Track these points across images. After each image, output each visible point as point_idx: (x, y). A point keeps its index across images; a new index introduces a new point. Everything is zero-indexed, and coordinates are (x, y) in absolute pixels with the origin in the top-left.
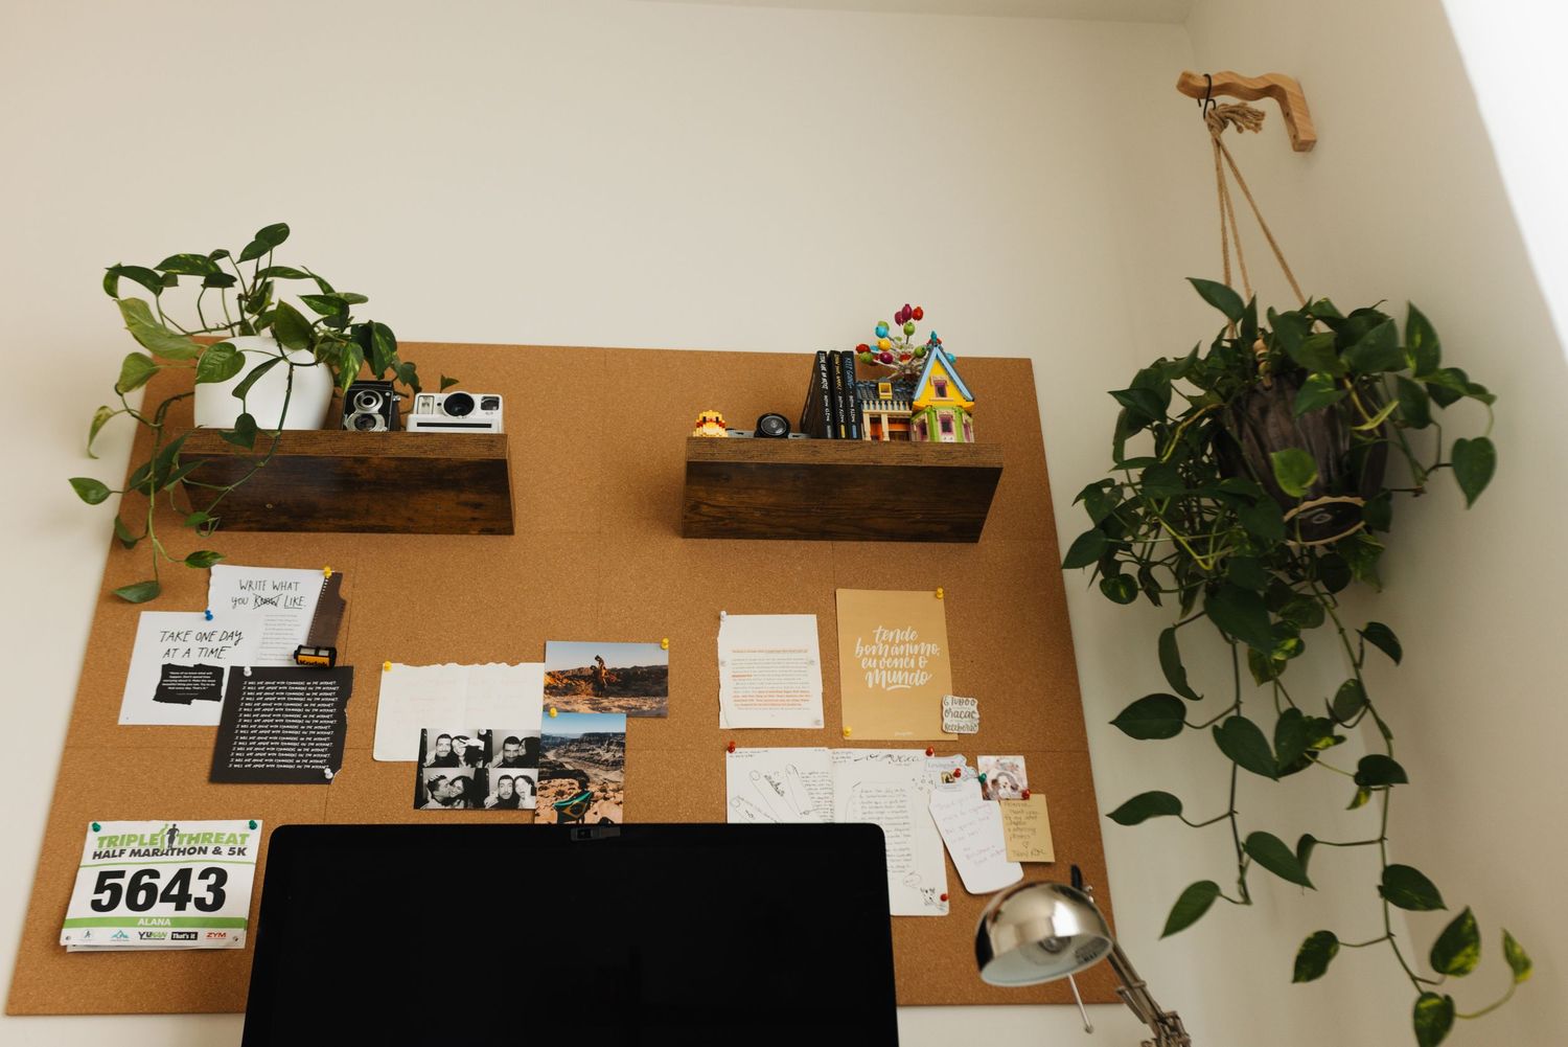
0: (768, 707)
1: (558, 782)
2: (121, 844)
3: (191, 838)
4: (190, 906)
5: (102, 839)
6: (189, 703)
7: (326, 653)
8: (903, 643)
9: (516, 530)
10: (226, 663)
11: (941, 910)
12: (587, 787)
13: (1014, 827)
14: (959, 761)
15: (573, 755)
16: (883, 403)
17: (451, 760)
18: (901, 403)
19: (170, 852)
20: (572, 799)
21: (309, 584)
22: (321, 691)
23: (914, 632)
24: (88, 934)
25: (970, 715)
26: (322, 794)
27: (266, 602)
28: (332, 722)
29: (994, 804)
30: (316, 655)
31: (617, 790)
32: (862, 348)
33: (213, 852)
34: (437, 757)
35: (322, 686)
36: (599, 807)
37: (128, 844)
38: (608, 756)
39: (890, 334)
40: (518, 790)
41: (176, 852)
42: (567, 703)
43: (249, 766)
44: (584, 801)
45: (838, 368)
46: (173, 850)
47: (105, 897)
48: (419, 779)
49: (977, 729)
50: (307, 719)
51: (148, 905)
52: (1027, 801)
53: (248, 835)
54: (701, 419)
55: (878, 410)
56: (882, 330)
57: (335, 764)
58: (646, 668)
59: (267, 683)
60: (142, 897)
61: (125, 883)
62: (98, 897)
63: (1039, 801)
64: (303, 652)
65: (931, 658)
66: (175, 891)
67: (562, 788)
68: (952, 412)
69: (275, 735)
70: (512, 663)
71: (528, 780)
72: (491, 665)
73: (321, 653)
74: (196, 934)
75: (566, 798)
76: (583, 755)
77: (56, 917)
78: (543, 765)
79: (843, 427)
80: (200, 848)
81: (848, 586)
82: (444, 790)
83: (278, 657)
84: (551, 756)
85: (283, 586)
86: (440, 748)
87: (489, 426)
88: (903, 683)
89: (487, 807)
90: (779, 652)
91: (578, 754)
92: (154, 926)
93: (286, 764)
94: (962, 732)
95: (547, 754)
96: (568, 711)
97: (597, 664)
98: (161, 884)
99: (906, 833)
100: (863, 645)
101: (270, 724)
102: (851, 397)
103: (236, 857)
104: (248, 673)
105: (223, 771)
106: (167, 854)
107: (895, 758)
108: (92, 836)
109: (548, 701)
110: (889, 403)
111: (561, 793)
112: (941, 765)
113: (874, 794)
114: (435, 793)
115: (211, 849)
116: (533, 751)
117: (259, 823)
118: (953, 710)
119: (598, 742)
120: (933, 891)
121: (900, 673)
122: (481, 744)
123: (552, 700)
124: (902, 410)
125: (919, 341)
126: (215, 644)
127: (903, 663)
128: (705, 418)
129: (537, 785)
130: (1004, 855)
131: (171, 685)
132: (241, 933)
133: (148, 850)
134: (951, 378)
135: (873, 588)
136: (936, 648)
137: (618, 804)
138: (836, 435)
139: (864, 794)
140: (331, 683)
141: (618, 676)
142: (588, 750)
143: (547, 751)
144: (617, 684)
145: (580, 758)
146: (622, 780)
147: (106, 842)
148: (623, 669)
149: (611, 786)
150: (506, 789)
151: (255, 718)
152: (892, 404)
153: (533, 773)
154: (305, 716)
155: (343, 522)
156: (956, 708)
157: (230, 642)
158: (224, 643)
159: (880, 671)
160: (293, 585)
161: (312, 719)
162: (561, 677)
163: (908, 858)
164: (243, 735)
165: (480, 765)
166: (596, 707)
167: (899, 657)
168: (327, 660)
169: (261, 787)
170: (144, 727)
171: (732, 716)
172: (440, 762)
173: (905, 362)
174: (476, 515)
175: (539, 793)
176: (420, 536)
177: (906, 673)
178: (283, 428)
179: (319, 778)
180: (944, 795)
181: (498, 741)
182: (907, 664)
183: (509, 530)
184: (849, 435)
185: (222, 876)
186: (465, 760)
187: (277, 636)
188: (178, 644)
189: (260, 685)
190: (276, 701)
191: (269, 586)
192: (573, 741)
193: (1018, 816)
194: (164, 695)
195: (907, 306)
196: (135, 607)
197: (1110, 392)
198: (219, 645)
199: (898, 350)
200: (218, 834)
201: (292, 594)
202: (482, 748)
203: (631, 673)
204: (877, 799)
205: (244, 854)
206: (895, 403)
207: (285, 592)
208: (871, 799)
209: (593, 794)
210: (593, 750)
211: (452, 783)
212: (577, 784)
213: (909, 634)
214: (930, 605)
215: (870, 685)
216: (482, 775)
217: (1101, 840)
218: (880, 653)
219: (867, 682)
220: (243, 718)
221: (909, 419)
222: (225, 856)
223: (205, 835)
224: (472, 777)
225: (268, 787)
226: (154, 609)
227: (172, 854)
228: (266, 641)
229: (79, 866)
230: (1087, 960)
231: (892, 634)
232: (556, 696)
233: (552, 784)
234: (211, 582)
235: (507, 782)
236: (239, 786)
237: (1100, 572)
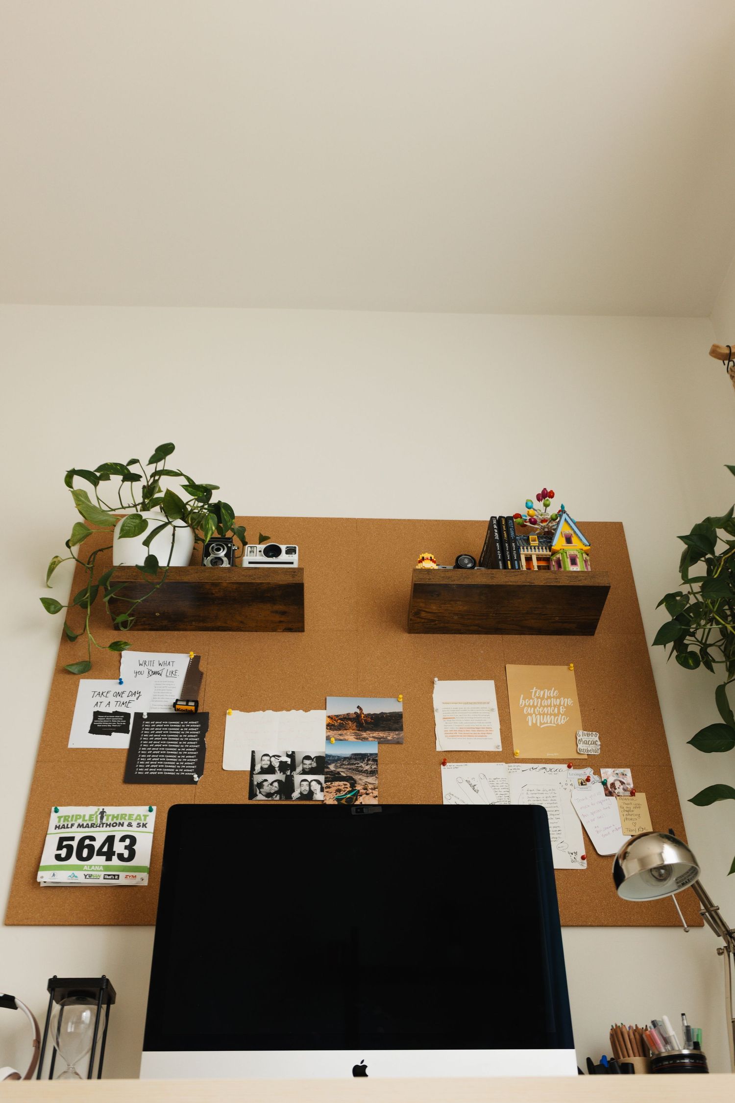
0: (467, 737)
1: (337, 783)
2: (72, 820)
3: (114, 817)
4: (115, 858)
5: (60, 818)
6: (110, 735)
7: (193, 704)
8: (549, 697)
9: (305, 629)
10: (132, 710)
11: (581, 865)
12: (355, 787)
13: (627, 814)
14: (589, 771)
15: (345, 767)
16: (533, 548)
17: (270, 770)
18: (544, 548)
19: (101, 825)
20: (346, 794)
21: (181, 662)
22: (190, 727)
23: (556, 691)
24: (54, 875)
25: (594, 743)
26: (192, 791)
27: (155, 673)
28: (197, 746)
29: (612, 799)
30: (187, 705)
31: (374, 789)
32: (518, 516)
33: (128, 826)
34: (262, 768)
35: (190, 724)
36: (363, 799)
37: (76, 821)
38: (367, 768)
39: (534, 507)
40: (312, 789)
41: (105, 825)
42: (340, 735)
43: (148, 773)
44: (353, 795)
45: (504, 526)
46: (103, 824)
47: (63, 853)
48: (251, 781)
49: (599, 752)
50: (181, 744)
51: (89, 857)
52: (633, 797)
53: (148, 816)
54: (421, 558)
55: (530, 552)
56: (530, 504)
57: (200, 772)
58: (390, 713)
59: (157, 723)
60: (85, 853)
61: (75, 844)
62: (59, 852)
63: (641, 797)
64: (178, 703)
65: (567, 708)
66: (105, 849)
67: (340, 788)
68: (576, 553)
69: (162, 754)
70: (306, 711)
71: (319, 782)
72: (293, 711)
73: (190, 704)
74: (118, 875)
75: (342, 793)
76: (351, 767)
77: (33, 866)
78: (327, 773)
79: (509, 562)
80: (120, 823)
81: (513, 662)
82: (266, 788)
83: (163, 706)
84: (332, 767)
85: (165, 663)
86: (263, 762)
87: (292, 563)
88: (551, 723)
89: (294, 799)
90: (471, 703)
91: (349, 767)
92: (93, 870)
93: (170, 772)
94: (590, 753)
95: (329, 766)
96: (341, 740)
97: (358, 711)
98: (97, 845)
99: (557, 817)
100: (524, 699)
101: (159, 747)
102: (513, 544)
103: (141, 829)
104: (145, 717)
105: (132, 776)
106: (99, 827)
107: (548, 770)
108: (54, 816)
109: (329, 734)
110: (536, 548)
111: (339, 791)
112: (577, 775)
113: (535, 792)
114: (261, 790)
115: (126, 823)
116: (321, 764)
117: (154, 808)
118: (583, 740)
119: (361, 759)
120: (576, 853)
121: (549, 716)
122: (289, 760)
123: (331, 733)
124: (545, 552)
125: (553, 510)
126: (125, 699)
127: (550, 710)
128: (423, 557)
129: (324, 785)
130: (621, 830)
131: (99, 724)
132: (145, 875)
133: (88, 824)
134: (575, 532)
135: (529, 664)
136: (570, 701)
137: (375, 797)
138: (505, 567)
139: (529, 792)
140: (196, 723)
141: (372, 718)
142: (356, 764)
143: (330, 764)
144: (371, 723)
145: (350, 769)
146: (377, 782)
147: (62, 819)
148: (374, 714)
149: (370, 786)
150: (305, 788)
151: (151, 744)
152: (538, 549)
153: (321, 778)
154: (180, 743)
155: (201, 624)
156: (585, 738)
157: (134, 698)
158: (130, 698)
159: (536, 715)
160: (171, 663)
161: (184, 744)
162: (336, 719)
163: (559, 832)
164: (143, 754)
165: (288, 773)
166: (359, 738)
167: (547, 706)
168: (193, 708)
169: (155, 786)
170: (84, 749)
171: (444, 744)
172: (264, 771)
173: (544, 524)
174: (282, 619)
175: (325, 790)
176: (247, 633)
177: (553, 717)
178: (170, 565)
179: (190, 781)
180: (580, 793)
181: (299, 758)
182: (553, 711)
183: (302, 630)
184: (513, 567)
185: (133, 840)
186: (279, 770)
187: (162, 694)
188: (103, 699)
189: (153, 724)
190: (163, 734)
191: (156, 664)
192: (345, 758)
193: (629, 806)
194: (95, 730)
195: (545, 489)
196: (77, 677)
197: (678, 537)
198: (128, 700)
199: (540, 516)
200: (130, 815)
201: (170, 668)
202: (289, 763)
203: (380, 716)
204: (537, 795)
205: (146, 827)
206: (540, 548)
207: (166, 667)
208: (534, 795)
209: (359, 791)
210: (358, 764)
211: (271, 784)
212: (348, 785)
213: (553, 693)
214: (566, 674)
215: (530, 724)
216: (290, 779)
217: (683, 822)
218: (535, 704)
219: (528, 722)
220: (143, 744)
221: (549, 558)
222: (134, 828)
223: (122, 815)
224: (284, 780)
225: (159, 786)
226: (88, 678)
227: (103, 827)
228: (155, 697)
229: (47, 834)
230: (683, 884)
231: (542, 692)
232: (334, 731)
233: (333, 785)
234: (122, 661)
235: (305, 783)
236: (142, 786)
237: (675, 651)
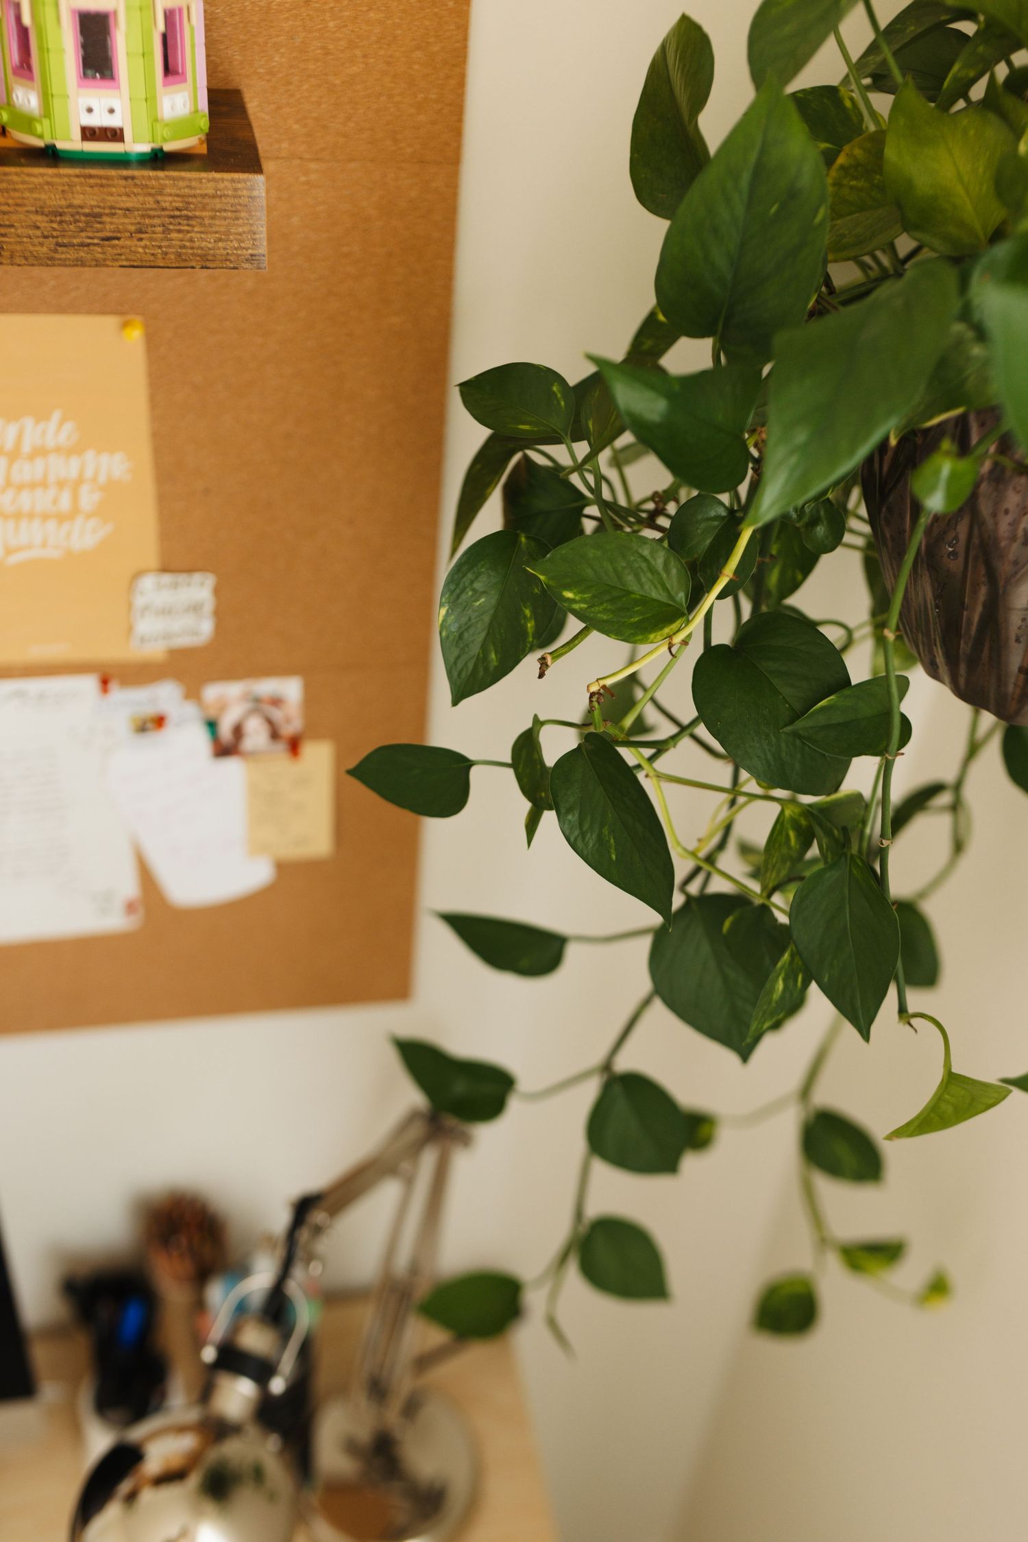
8: (40, 452)
11: (126, 921)
14: (165, 694)
23: (68, 427)
25: (196, 608)
29: (232, 766)
49: (208, 635)
52: (293, 757)
63: (318, 755)
65: (109, 489)
88: (44, 545)
94: (175, 644)
112: (129, 705)
118: (156, 605)
120: (109, 893)
121: (37, 522)
127: (42, 500)
130: (242, 846)
136: (121, 464)
156: (165, 597)
167: (32, 486)
177: (51, 523)
182: (55, 501)
213: (58, 431)
214: (111, 351)
231: (12, 430)
